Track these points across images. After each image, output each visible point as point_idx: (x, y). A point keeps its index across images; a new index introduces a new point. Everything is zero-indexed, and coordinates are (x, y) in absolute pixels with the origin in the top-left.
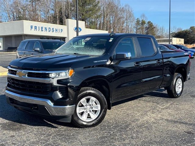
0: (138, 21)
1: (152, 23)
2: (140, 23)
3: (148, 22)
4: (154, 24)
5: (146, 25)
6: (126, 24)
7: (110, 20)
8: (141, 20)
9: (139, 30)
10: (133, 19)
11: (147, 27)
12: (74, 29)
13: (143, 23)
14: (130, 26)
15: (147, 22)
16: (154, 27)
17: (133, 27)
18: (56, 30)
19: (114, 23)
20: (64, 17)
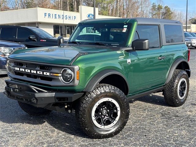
0: (154, 7)
1: (169, 8)
2: (156, 8)
3: (166, 7)
4: (172, 10)
5: (163, 10)
6: (141, 9)
7: (123, 5)
8: (157, 5)
9: (155, 16)
10: (148, 4)
11: (163, 12)
12: (88, 16)
13: (160, 8)
14: (145, 12)
15: (163, 7)
16: (172, 13)
17: (148, 13)
18: (70, 17)
19: (128, 8)
20: (75, 3)
